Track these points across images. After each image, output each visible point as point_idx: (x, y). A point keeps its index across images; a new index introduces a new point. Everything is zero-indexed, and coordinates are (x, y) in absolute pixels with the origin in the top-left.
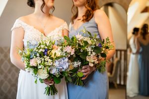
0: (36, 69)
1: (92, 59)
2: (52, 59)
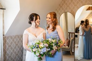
0: (35, 52)
1: (55, 48)
2: (40, 49)
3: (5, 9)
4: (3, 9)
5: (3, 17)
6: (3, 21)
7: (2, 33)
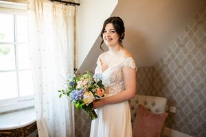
3: (79, 4)
4: (74, 4)
5: (75, 25)
6: (75, 34)
7: (72, 63)
